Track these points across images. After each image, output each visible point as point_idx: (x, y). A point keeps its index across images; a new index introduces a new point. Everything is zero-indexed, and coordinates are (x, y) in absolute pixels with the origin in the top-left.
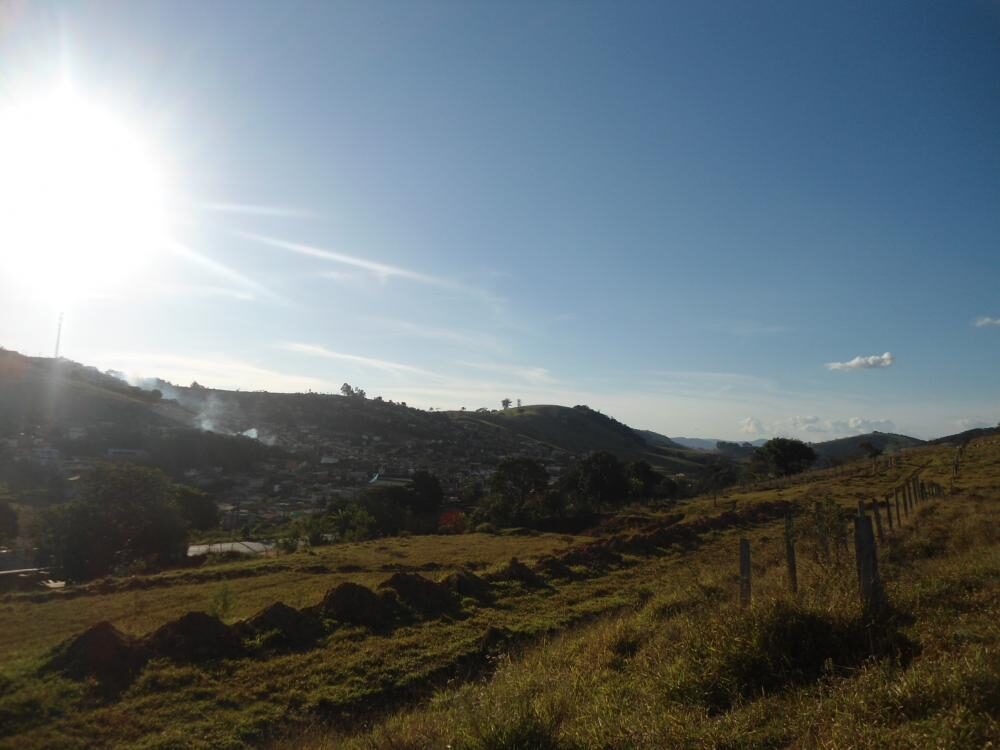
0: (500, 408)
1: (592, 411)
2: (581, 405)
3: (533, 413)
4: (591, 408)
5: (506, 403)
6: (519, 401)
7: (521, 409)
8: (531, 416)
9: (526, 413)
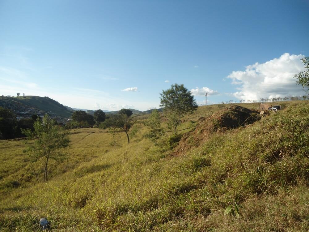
0: (16, 96)
1: (50, 99)
2: (46, 96)
3: (29, 98)
4: (49, 98)
5: (18, 94)
6: (24, 94)
7: (25, 97)
8: (29, 99)
9: (27, 98)
